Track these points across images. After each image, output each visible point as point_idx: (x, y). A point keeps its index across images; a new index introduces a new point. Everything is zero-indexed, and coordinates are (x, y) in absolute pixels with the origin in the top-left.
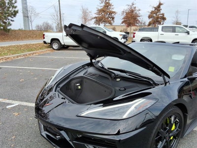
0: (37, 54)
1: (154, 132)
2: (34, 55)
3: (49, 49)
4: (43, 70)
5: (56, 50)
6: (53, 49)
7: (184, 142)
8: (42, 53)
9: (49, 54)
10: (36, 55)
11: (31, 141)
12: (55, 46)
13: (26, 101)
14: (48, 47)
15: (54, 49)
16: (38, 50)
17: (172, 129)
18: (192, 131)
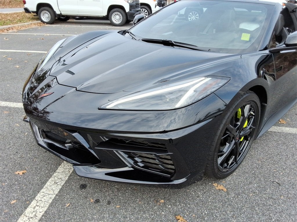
0: (15, 30)
1: (221, 128)
2: (10, 31)
3: (36, 22)
4: (29, 54)
5: (47, 23)
6: (42, 21)
7: (256, 146)
8: (24, 28)
9: (35, 30)
10: (14, 32)
11: (21, 157)
12: (46, 16)
13: (6, 100)
14: (33, 19)
15: (44, 22)
16: (16, 23)
17: (244, 127)
18: (267, 132)
